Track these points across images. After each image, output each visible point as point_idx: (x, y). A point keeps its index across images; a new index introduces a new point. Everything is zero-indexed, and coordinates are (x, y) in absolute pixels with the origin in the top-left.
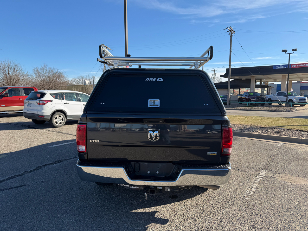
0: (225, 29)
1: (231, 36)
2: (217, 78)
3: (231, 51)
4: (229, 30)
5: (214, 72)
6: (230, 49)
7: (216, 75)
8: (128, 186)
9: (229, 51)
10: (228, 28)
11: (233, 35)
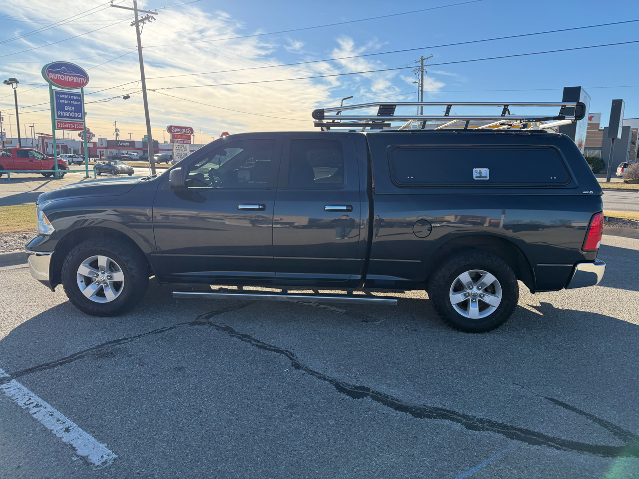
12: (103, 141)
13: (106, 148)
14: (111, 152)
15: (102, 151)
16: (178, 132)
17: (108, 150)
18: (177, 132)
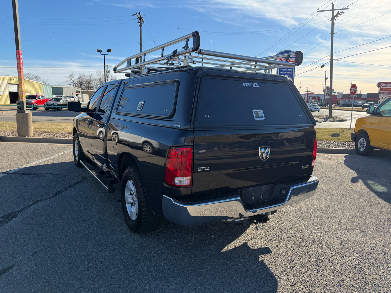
0: (134, 15)
1: (141, 26)
2: (110, 77)
3: (141, 45)
4: (138, 17)
5: (108, 68)
6: (139, 42)
7: (110, 73)
8: (233, 220)
9: (139, 45)
10: (137, 14)
11: (143, 24)
12: (341, 95)
13: (341, 99)
14: (344, 102)
15: (339, 101)
16: (386, 86)
17: (343, 100)
18: (384, 86)
